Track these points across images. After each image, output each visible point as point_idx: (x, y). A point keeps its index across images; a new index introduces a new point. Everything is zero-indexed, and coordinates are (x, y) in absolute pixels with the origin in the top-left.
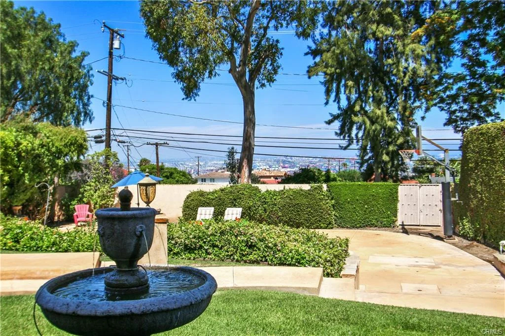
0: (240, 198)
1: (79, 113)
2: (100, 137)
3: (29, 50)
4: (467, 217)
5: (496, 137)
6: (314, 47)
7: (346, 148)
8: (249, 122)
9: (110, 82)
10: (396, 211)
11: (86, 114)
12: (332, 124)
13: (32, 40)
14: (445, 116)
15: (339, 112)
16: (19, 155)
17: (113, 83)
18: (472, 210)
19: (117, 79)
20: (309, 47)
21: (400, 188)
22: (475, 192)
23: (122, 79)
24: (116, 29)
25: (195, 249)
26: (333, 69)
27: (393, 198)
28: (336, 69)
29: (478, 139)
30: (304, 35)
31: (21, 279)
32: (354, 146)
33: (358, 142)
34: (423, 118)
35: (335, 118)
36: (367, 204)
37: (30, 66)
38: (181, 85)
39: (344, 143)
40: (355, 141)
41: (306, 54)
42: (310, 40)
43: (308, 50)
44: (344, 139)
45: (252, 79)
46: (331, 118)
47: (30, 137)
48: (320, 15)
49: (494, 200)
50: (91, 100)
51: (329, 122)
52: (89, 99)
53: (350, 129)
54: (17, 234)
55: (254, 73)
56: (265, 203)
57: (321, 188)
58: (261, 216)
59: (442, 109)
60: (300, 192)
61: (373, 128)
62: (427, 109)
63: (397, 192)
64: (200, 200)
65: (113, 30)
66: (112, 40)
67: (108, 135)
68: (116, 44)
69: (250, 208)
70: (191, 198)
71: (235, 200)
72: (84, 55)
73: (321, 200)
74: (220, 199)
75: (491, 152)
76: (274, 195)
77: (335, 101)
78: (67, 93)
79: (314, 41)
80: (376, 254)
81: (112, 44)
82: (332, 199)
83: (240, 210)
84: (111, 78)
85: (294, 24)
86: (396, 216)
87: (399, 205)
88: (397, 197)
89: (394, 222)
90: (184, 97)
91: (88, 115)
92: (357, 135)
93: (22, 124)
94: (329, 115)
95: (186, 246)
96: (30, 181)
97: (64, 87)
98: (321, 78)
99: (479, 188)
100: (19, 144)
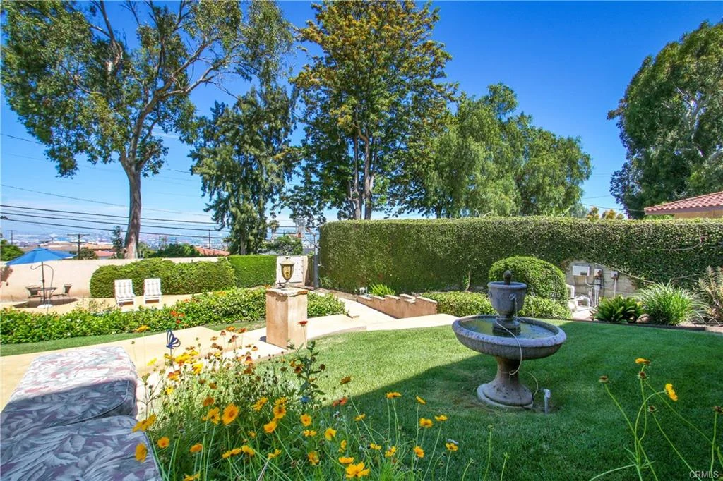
0: (158, 270)
4: (326, 276)
5: (351, 229)
7: (219, 230)
8: (135, 204)
10: (276, 274)
12: (209, 212)
14: (291, 212)
18: (330, 271)
20: (192, 151)
21: (277, 259)
22: (333, 261)
26: (215, 171)
27: (274, 265)
28: (217, 172)
29: (336, 229)
30: (188, 141)
32: (226, 228)
33: (228, 226)
34: (279, 213)
35: (211, 207)
36: (257, 270)
39: (218, 226)
40: (226, 225)
41: (188, 156)
44: (218, 223)
46: (207, 207)
49: (349, 265)
51: (207, 210)
53: (223, 216)
54: (7, 324)
56: (183, 273)
57: (225, 259)
58: (179, 284)
59: (290, 208)
60: (209, 264)
61: (243, 216)
62: (282, 207)
63: (276, 262)
64: (115, 273)
69: (168, 278)
70: (104, 272)
71: (152, 272)
74: (137, 272)
75: (346, 237)
79: (196, 147)
82: (233, 267)
83: (159, 280)
86: (275, 278)
87: (277, 271)
88: (276, 265)
89: (274, 281)
92: (227, 221)
94: (205, 205)
95: (226, 311)
99: (336, 258)
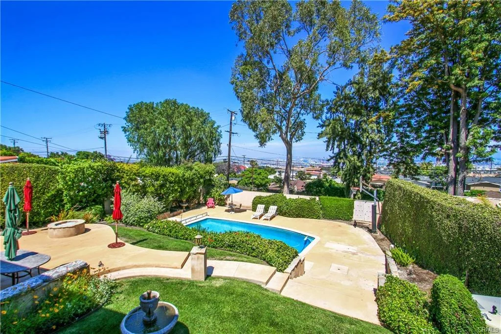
1: (216, 151)
2: (226, 160)
3: (195, 126)
4: (384, 224)
5: (397, 189)
6: (321, 123)
9: (230, 135)
10: (353, 213)
11: (219, 151)
12: (330, 161)
13: (197, 122)
15: (333, 155)
16: (184, 180)
17: (232, 136)
18: (386, 221)
19: (233, 133)
20: (319, 124)
21: (355, 202)
22: (387, 213)
23: (236, 133)
24: (233, 111)
25: (232, 246)
26: (330, 135)
27: (351, 207)
30: (316, 118)
31: (156, 267)
35: (332, 158)
36: (337, 209)
37: (195, 133)
38: (258, 140)
41: (318, 127)
42: (320, 120)
43: (319, 125)
45: (291, 139)
47: (189, 172)
48: (325, 108)
49: (394, 220)
50: (221, 145)
52: (220, 145)
53: (339, 164)
55: (292, 135)
57: (315, 199)
60: (304, 201)
63: (353, 204)
65: (232, 112)
66: (232, 116)
67: (229, 159)
68: (233, 118)
70: (256, 199)
72: (219, 127)
73: (314, 205)
74: (268, 201)
75: (394, 196)
76: (292, 202)
77: (331, 150)
78: (211, 144)
79: (322, 121)
80: (331, 241)
81: (231, 118)
82: (320, 205)
83: (276, 207)
84: (231, 133)
85: (311, 113)
86: (352, 215)
87: (354, 210)
88: (353, 206)
89: (351, 218)
90: (260, 146)
91: (220, 152)
92: (342, 167)
93: (187, 166)
94: (328, 157)
96: (189, 190)
97: (209, 141)
98: (325, 139)
99: (389, 211)
100: (184, 175)
